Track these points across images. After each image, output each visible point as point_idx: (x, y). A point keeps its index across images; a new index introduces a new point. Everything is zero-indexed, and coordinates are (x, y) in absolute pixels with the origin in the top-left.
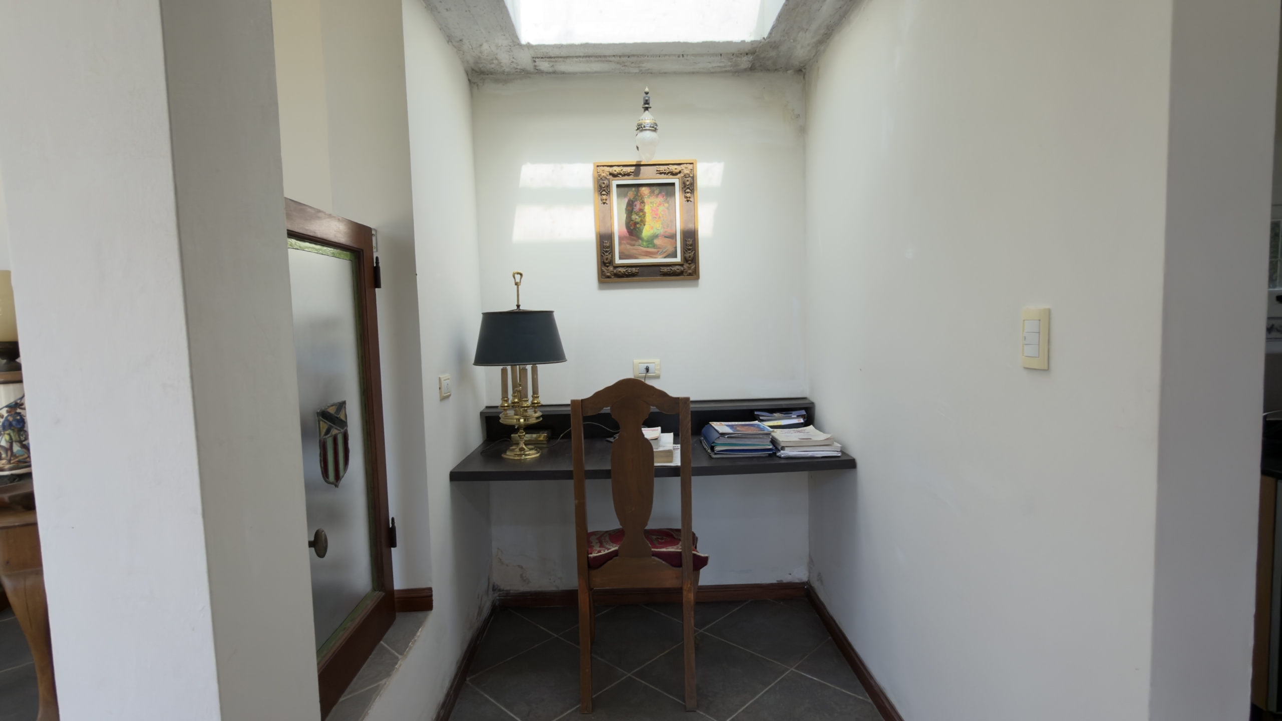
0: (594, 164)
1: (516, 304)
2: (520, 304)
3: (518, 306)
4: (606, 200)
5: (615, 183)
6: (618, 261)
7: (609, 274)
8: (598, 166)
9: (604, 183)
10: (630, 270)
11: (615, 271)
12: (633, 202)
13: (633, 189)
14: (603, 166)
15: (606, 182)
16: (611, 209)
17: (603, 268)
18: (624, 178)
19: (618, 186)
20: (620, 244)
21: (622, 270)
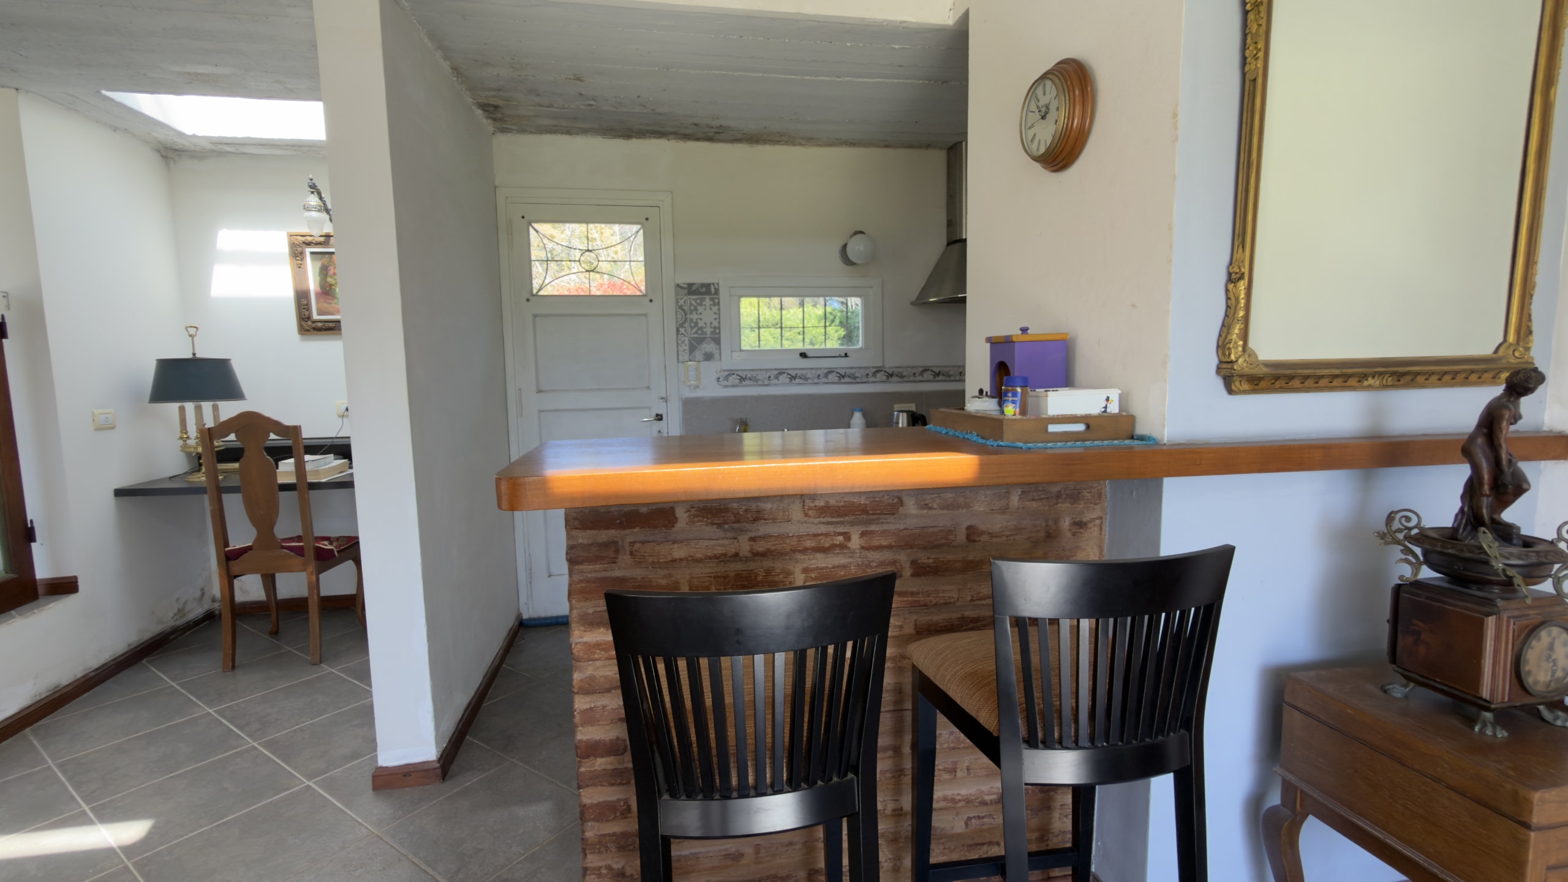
0: (288, 233)
1: (192, 352)
2: (196, 352)
3: (194, 354)
4: (301, 264)
5: (308, 250)
6: (315, 317)
7: (308, 328)
8: (291, 235)
9: (297, 250)
10: (327, 324)
11: (313, 325)
12: (327, 267)
13: (327, 256)
14: (296, 235)
15: (299, 249)
16: (305, 273)
17: (302, 323)
18: (316, 246)
19: (312, 253)
20: (317, 302)
21: (320, 325)
